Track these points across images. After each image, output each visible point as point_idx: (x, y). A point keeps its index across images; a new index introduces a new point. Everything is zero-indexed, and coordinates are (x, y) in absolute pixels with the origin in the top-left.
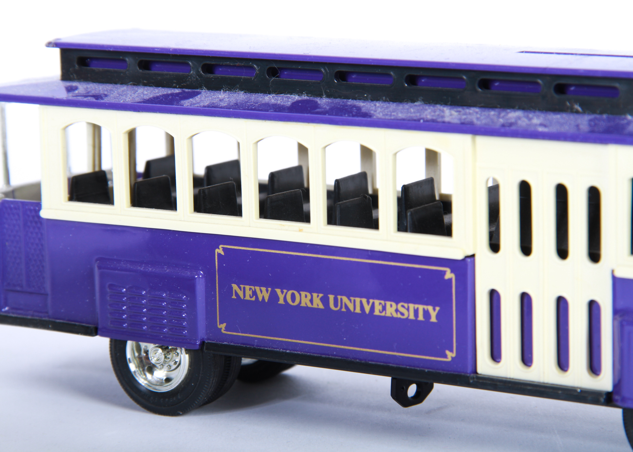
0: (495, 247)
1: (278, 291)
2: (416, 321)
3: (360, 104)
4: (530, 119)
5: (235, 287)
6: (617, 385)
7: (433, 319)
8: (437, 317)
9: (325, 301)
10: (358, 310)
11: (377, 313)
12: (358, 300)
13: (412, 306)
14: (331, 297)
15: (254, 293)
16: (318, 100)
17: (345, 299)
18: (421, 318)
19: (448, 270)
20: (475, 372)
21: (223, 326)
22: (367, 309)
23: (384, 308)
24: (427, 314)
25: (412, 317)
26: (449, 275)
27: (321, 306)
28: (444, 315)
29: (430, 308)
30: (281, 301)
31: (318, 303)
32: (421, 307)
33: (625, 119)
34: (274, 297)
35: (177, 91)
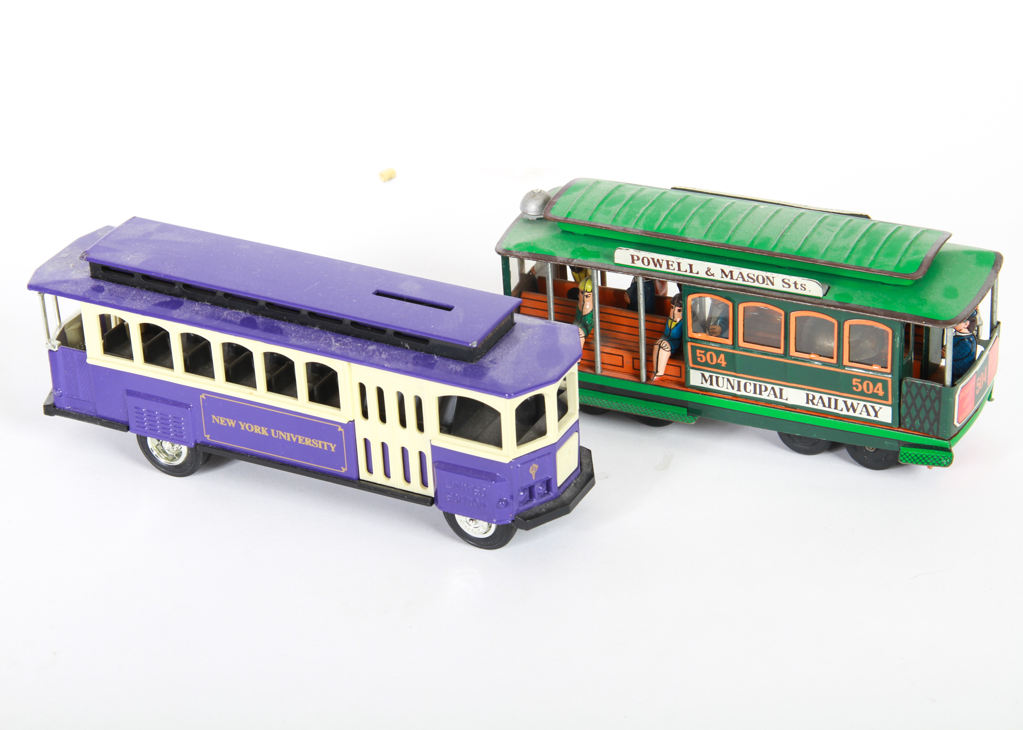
0: (365, 414)
1: (240, 423)
2: (323, 450)
3: (282, 325)
4: (380, 353)
5: (214, 417)
6: (436, 493)
7: (333, 450)
8: (335, 449)
9: (269, 431)
10: (289, 439)
11: (300, 442)
12: (288, 434)
13: (320, 442)
14: (273, 431)
15: (226, 422)
16: (255, 317)
17: (281, 433)
18: (326, 448)
19: (340, 427)
20: (359, 479)
21: (208, 436)
22: (294, 440)
23: (304, 441)
24: (329, 447)
25: (320, 447)
26: (340, 429)
27: (267, 434)
28: (339, 448)
29: (331, 445)
30: (243, 428)
31: (264, 432)
32: (325, 443)
33: (433, 358)
34: (238, 425)
35: (168, 299)
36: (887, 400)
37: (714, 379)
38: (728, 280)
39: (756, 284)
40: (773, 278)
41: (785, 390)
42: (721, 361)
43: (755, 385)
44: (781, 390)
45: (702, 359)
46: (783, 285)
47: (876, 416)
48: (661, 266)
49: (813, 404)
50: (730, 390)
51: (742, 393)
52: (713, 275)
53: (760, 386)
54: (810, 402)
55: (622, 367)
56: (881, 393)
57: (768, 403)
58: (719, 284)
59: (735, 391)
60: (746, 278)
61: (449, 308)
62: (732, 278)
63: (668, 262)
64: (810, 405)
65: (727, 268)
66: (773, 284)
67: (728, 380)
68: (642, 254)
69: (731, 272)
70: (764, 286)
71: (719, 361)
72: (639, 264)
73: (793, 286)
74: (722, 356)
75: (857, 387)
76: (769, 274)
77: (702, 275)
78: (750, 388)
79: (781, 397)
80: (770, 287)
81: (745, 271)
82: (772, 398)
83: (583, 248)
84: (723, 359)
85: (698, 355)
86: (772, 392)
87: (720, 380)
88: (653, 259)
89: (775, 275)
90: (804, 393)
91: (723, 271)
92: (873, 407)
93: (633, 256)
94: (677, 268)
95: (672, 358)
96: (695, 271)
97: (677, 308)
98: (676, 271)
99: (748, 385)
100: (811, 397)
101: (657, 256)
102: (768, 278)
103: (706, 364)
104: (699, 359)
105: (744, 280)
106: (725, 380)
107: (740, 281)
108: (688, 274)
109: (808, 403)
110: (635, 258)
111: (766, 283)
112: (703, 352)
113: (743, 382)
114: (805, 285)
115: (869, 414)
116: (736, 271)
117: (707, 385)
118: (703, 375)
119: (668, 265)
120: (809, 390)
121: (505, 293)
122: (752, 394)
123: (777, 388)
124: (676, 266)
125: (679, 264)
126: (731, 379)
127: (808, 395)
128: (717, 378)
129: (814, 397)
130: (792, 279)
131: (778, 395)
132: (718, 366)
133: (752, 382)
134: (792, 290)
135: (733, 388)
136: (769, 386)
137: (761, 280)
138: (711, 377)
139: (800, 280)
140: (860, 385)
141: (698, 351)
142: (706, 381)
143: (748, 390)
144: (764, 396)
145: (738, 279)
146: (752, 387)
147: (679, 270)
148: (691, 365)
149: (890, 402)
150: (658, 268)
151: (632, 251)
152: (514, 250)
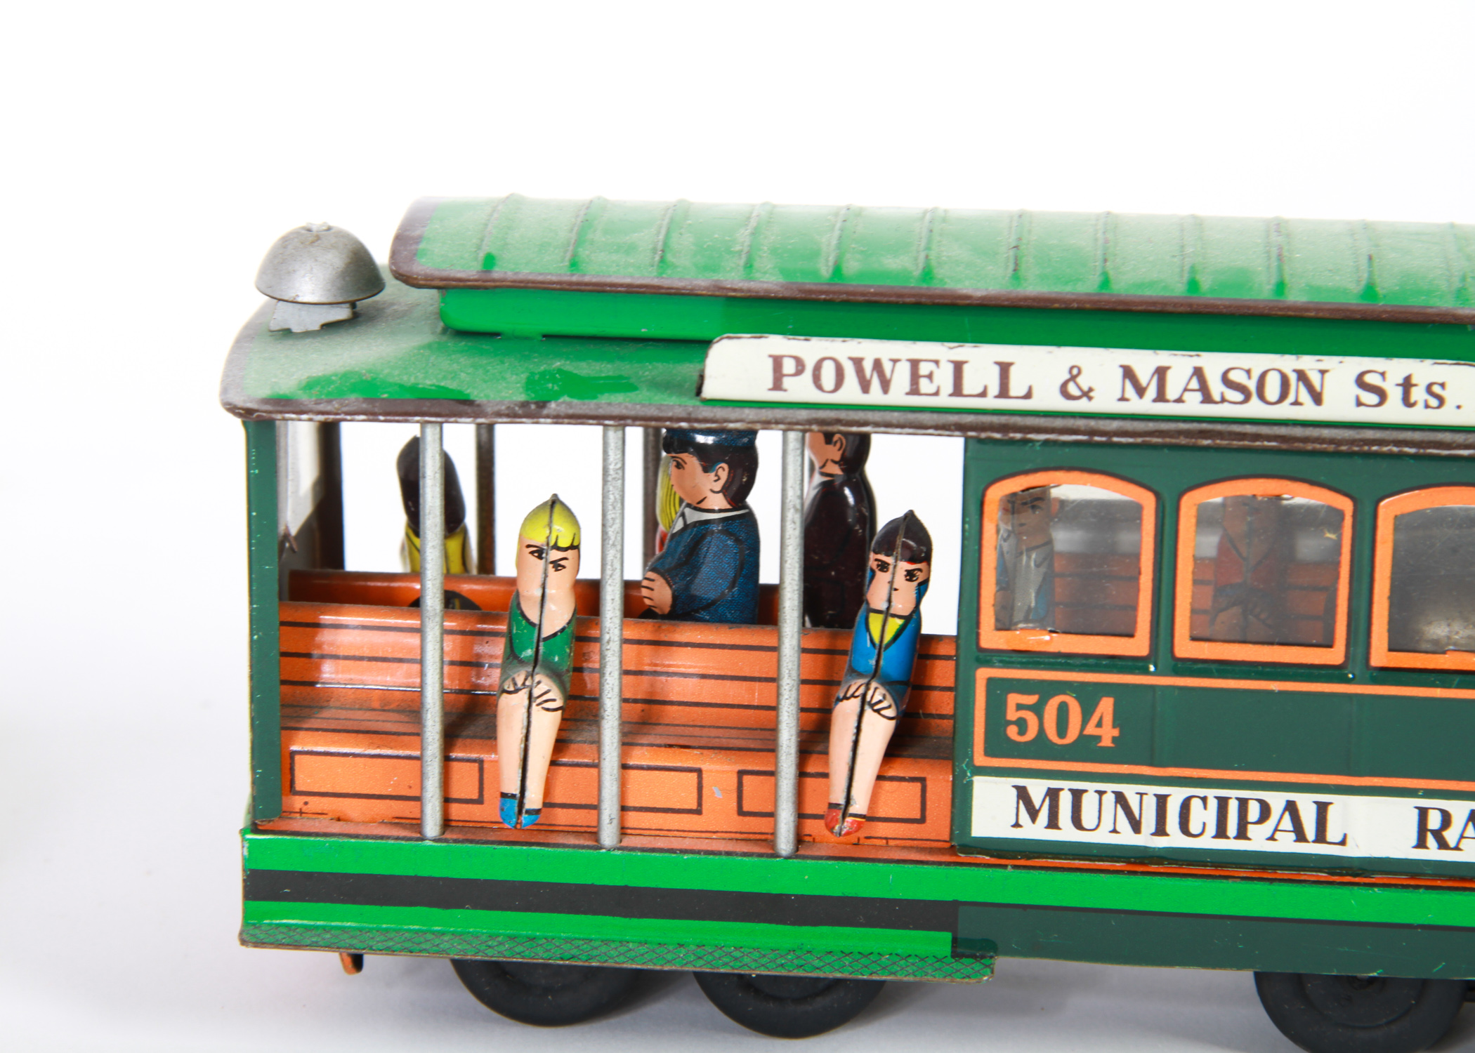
37: (1065, 801)
38: (1146, 405)
39: (1253, 409)
40: (1323, 372)
41: (1339, 803)
42: (1099, 725)
43: (1223, 803)
44: (1322, 808)
45: (1022, 732)
46: (1358, 399)
48: (885, 385)
49: (1443, 845)
50: (1127, 837)
51: (1175, 839)
52: (1087, 394)
53: (1243, 803)
54: (1431, 841)
55: (698, 811)
57: (1269, 868)
58: (1115, 425)
59: (1146, 839)
60: (1216, 388)
62: (1161, 397)
63: (915, 364)
64: (1432, 853)
65: (1144, 362)
66: (1317, 398)
67: (1120, 799)
68: (813, 349)
69: (1161, 373)
70: (1284, 411)
71: (1091, 730)
72: (799, 389)
73: (1395, 394)
74: (1106, 706)
76: (1309, 363)
77: (1048, 399)
78: (1203, 817)
79: (1321, 837)
80: (1309, 411)
81: (1214, 363)
82: (1286, 844)
83: (559, 371)
84: (1108, 720)
85: (1012, 715)
86: (1287, 823)
87: (1089, 801)
88: (858, 362)
89: (1329, 362)
90: (1405, 810)
91: (1128, 373)
93: (777, 362)
94: (947, 385)
95: (895, 750)
96: (1016, 388)
97: (904, 566)
98: (945, 400)
99: (1196, 805)
100: (1434, 821)
101: (870, 349)
102: (1302, 376)
103: (1041, 748)
104: (1012, 732)
105: (1207, 399)
106: (1109, 799)
107: (1193, 406)
108: (991, 402)
109: (1421, 844)
110: (789, 366)
111: (1291, 398)
112: (1031, 699)
113: (1176, 796)
114: (1443, 385)
116: (1180, 365)
117: (1036, 831)
118: (1023, 794)
119: (915, 377)
120: (1430, 794)
122: (1208, 842)
123: (1306, 804)
124: (944, 378)
125: (958, 367)
126: (1130, 791)
127: (1423, 813)
128: (1077, 795)
129: (1446, 819)
130: (1395, 369)
131: (1310, 830)
132: (1085, 749)
133: (1211, 793)
134: (1393, 412)
135: (1136, 826)
136: (1277, 801)
137: (1272, 390)
138: (1053, 794)
139: (1424, 371)
141: (1014, 699)
142: (1033, 814)
143: (1194, 827)
144: (1258, 840)
145: (1187, 396)
146: (1211, 816)
147: (958, 391)
148: (980, 759)
150: (875, 396)
151: (777, 344)
152: (303, 397)
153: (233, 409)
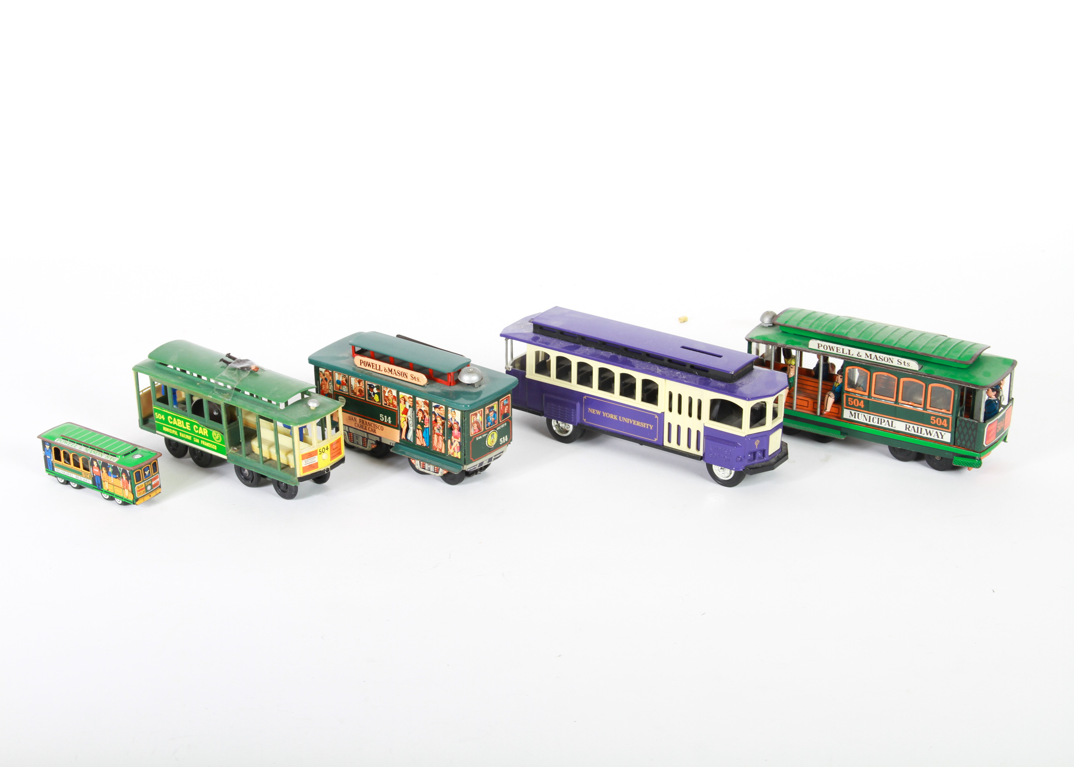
0: (670, 410)
1: (603, 412)
2: (646, 428)
3: (632, 360)
4: (682, 376)
5: (589, 409)
6: (704, 454)
7: (651, 429)
8: (652, 428)
9: (618, 418)
10: (628, 422)
11: (634, 424)
12: (628, 419)
13: (645, 424)
14: (620, 417)
15: (595, 412)
16: (618, 356)
17: (624, 418)
18: (647, 427)
19: (656, 416)
20: (663, 445)
21: (585, 420)
22: (631, 422)
23: (636, 423)
24: (649, 426)
25: (645, 427)
26: (656, 417)
27: (617, 419)
28: (654, 428)
29: (650, 425)
30: (604, 416)
31: (615, 418)
32: (647, 425)
33: (710, 380)
34: (602, 414)
35: (573, 345)
36: (948, 429)
37: (857, 415)
38: (869, 359)
39: (883, 362)
40: (893, 359)
41: (894, 421)
43: (878, 419)
44: (892, 422)
45: (851, 403)
46: (898, 363)
47: (942, 438)
48: (833, 350)
49: (909, 430)
50: (865, 421)
51: (871, 423)
52: (861, 356)
53: (881, 419)
55: (808, 407)
56: (946, 425)
57: (885, 429)
58: (863, 361)
59: (867, 422)
60: (878, 358)
61: (720, 356)
62: (871, 358)
63: (837, 348)
64: (907, 431)
65: (869, 353)
66: (892, 362)
67: (864, 416)
68: (824, 343)
69: (871, 355)
70: (887, 363)
71: (860, 405)
72: (821, 349)
73: (903, 363)
74: (862, 402)
75: (933, 421)
76: (891, 357)
77: (855, 356)
78: (876, 420)
79: (892, 426)
80: (891, 364)
81: (878, 355)
82: (887, 426)
83: (792, 340)
84: (862, 404)
85: (849, 401)
86: (887, 423)
87: (860, 415)
88: (829, 346)
89: (894, 357)
90: (904, 424)
91: (866, 354)
92: (941, 433)
93: (819, 344)
94: (842, 352)
95: (835, 403)
96: (851, 354)
97: (840, 376)
98: (841, 354)
99: (875, 418)
100: (908, 427)
101: (831, 345)
102: (890, 359)
103: (853, 406)
104: (849, 403)
105: (877, 360)
106: (863, 415)
107: (875, 360)
108: (847, 355)
109: (906, 430)
110: (820, 345)
111: (889, 361)
112: (852, 399)
113: (872, 417)
114: (909, 363)
115: (938, 437)
116: (873, 354)
117: (852, 418)
118: (851, 412)
119: (837, 350)
120: (907, 422)
121: (748, 352)
122: (876, 424)
123: (890, 421)
124: (841, 350)
125: (843, 349)
126: (866, 415)
127: (906, 425)
128: (858, 414)
129: (909, 427)
130: (903, 360)
131: (890, 425)
132: (859, 407)
133: (877, 417)
134: (902, 366)
135: (866, 420)
136: (886, 420)
137: (886, 360)
138: (855, 413)
139: (907, 361)
140: (935, 421)
141: (849, 398)
142: (852, 416)
143: (874, 422)
144: (883, 425)
147: (843, 353)
148: (845, 406)
149: (950, 431)
150: (832, 351)
151: (818, 342)
152: (755, 339)
153: (747, 340)
